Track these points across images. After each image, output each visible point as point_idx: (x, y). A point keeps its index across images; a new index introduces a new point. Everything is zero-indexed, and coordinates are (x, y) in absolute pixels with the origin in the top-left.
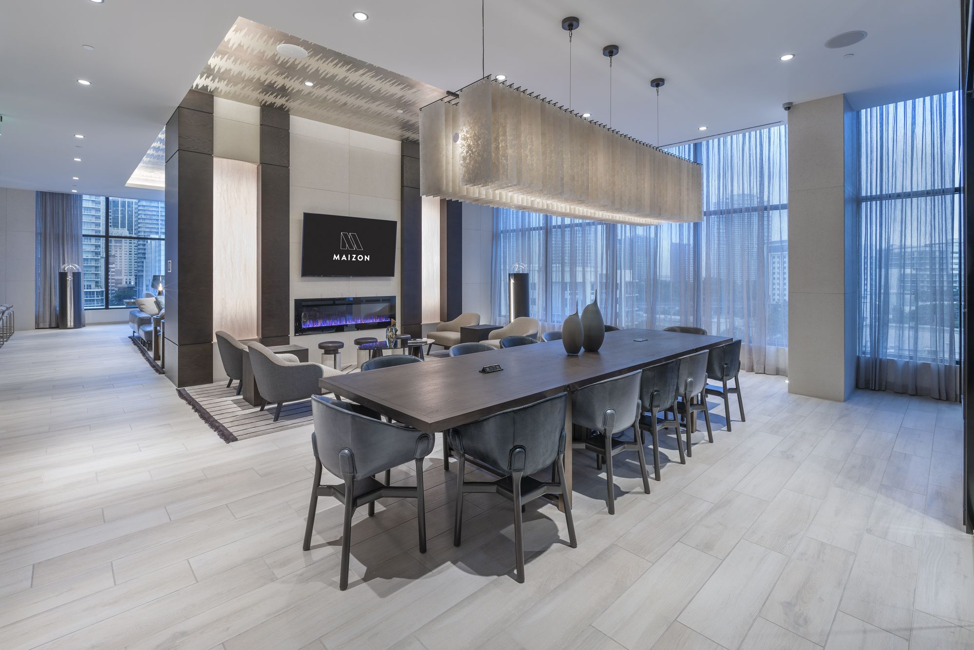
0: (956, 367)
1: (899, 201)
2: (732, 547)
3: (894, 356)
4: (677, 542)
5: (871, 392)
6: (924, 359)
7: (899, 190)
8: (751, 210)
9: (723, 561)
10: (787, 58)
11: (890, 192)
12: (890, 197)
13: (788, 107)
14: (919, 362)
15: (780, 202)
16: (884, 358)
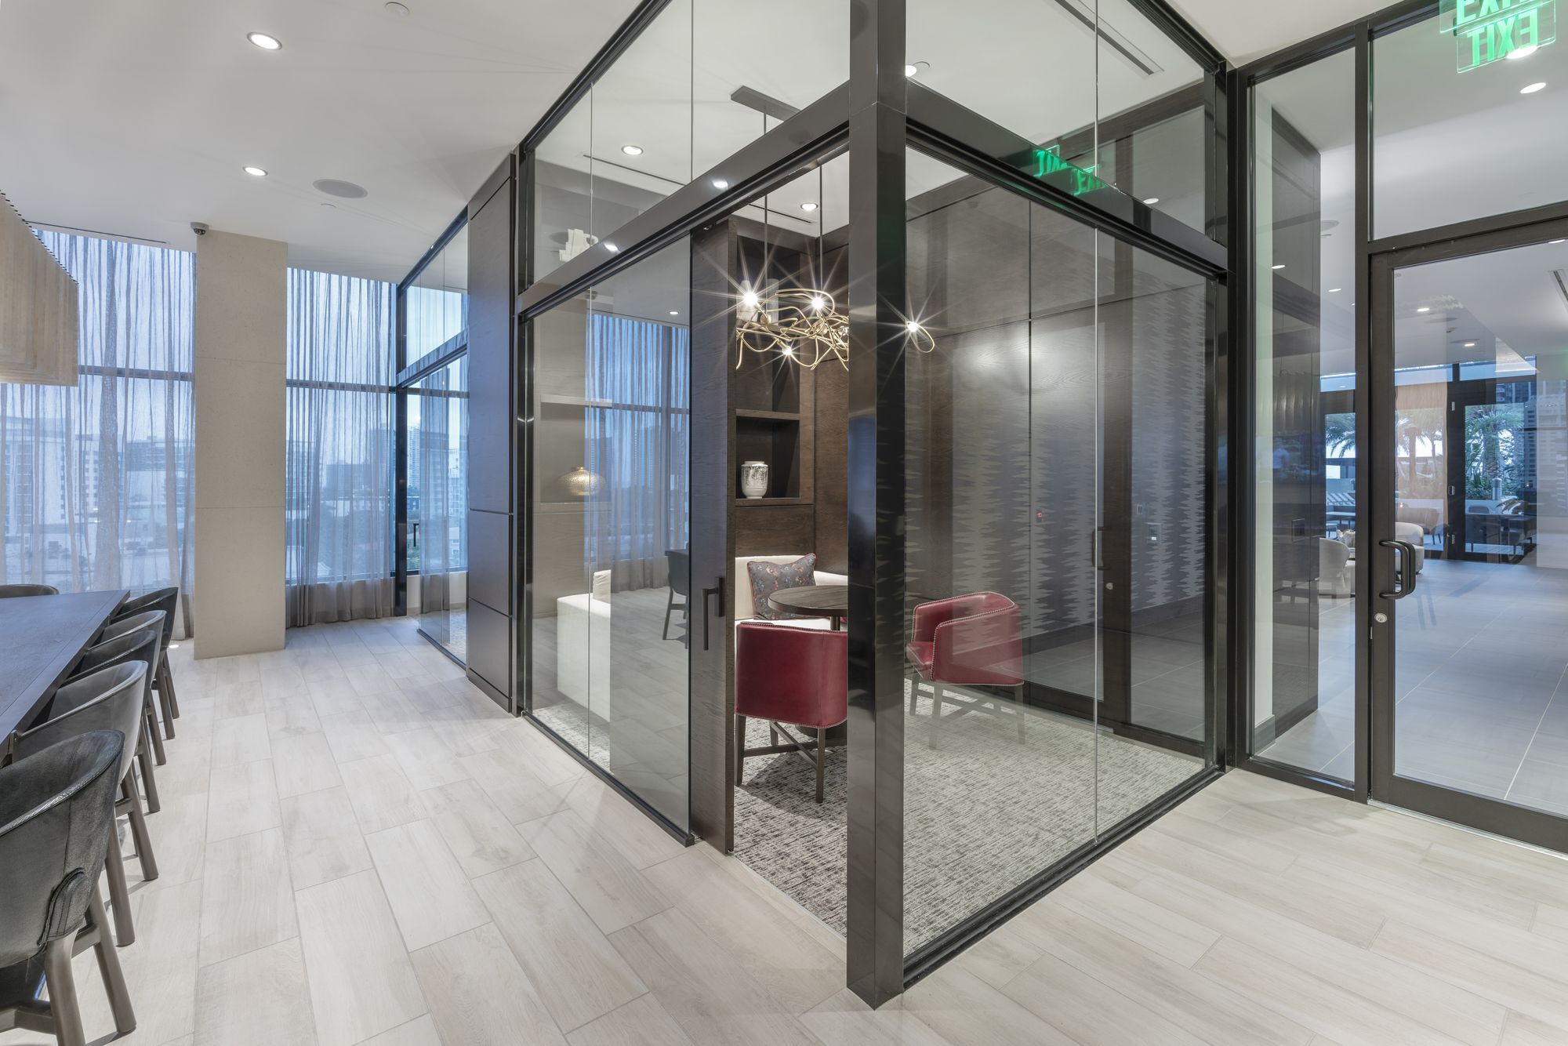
0: (390, 579)
1: (331, 392)
2: (366, 849)
3: (325, 579)
4: (293, 894)
5: (301, 629)
6: (359, 576)
7: (331, 379)
8: (86, 371)
9: (374, 867)
10: (255, 172)
11: (321, 380)
12: (320, 385)
13: (201, 230)
14: (354, 581)
15: (150, 367)
16: (313, 584)
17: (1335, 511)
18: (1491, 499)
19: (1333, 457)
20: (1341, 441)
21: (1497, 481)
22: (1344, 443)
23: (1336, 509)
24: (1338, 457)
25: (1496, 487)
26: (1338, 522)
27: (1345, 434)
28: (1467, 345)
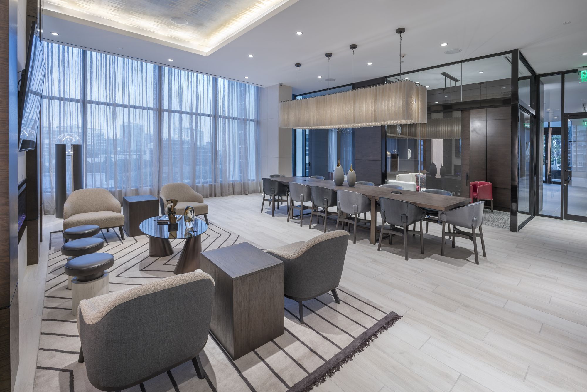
18: (554, 165)
21: (555, 159)
25: (555, 161)
28: (555, 118)
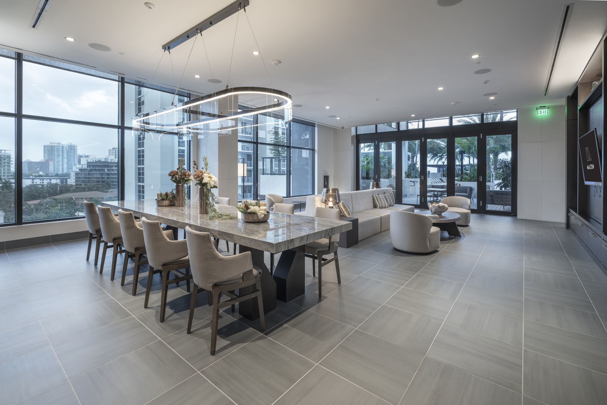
17: (432, 188)
19: (434, 164)
20: (437, 158)
22: (438, 159)
23: (433, 187)
24: (436, 164)
26: (433, 192)
27: (439, 155)
